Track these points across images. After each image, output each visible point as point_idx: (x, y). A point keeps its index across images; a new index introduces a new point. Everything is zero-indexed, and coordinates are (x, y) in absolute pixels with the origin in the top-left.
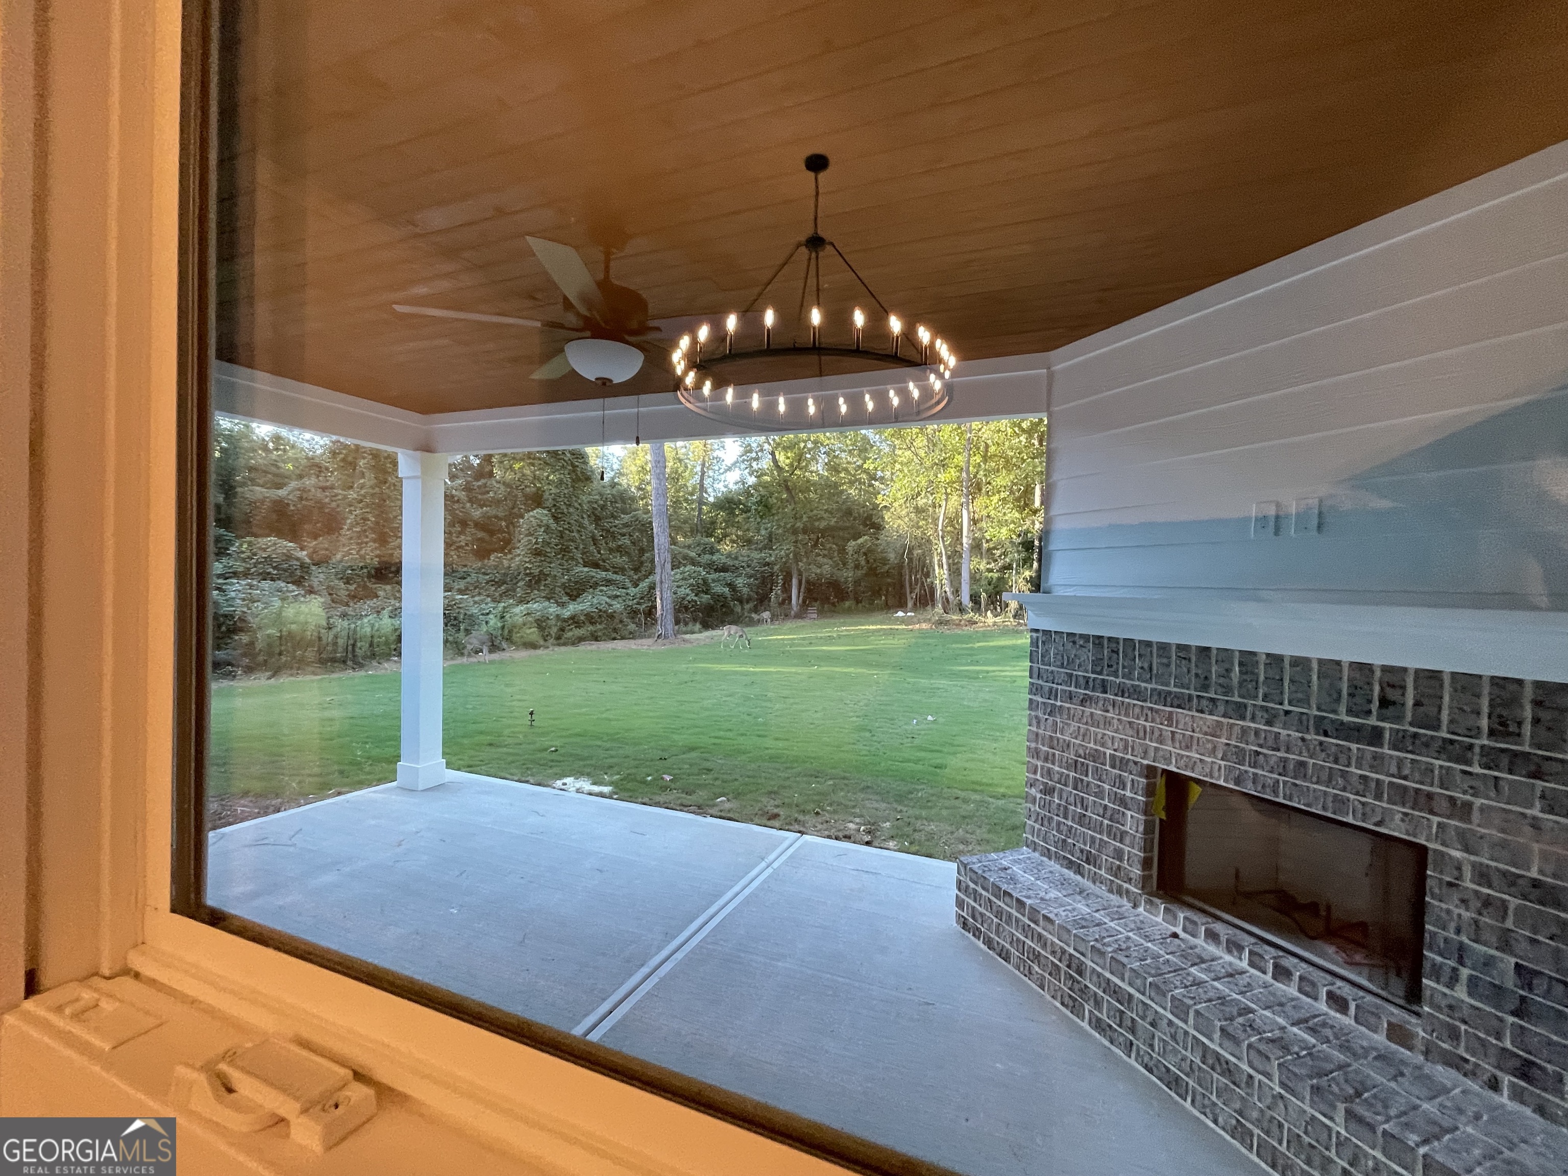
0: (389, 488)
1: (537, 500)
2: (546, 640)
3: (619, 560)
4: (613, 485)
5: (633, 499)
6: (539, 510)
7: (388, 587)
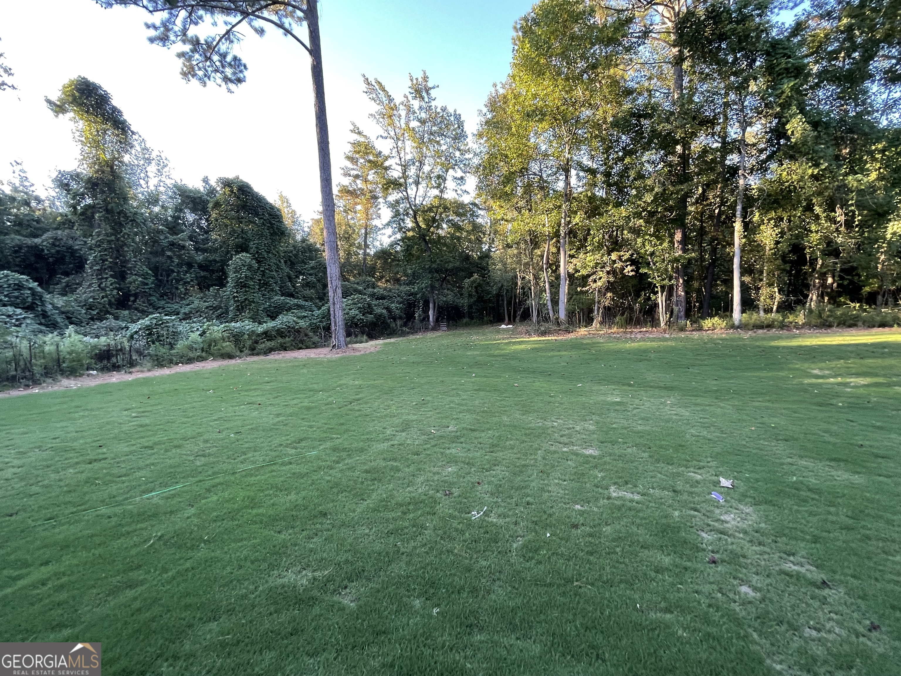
0: (123, 236)
1: (242, 248)
2: (241, 351)
3: (309, 292)
4: (304, 241)
5: (317, 250)
6: (244, 254)
7: (126, 312)
